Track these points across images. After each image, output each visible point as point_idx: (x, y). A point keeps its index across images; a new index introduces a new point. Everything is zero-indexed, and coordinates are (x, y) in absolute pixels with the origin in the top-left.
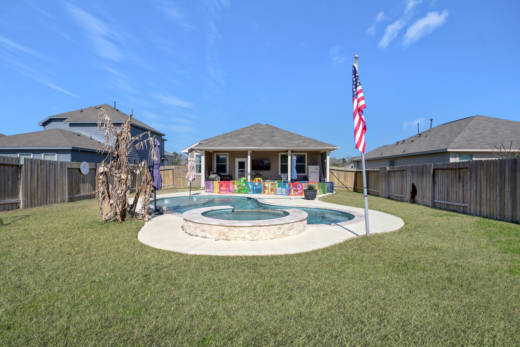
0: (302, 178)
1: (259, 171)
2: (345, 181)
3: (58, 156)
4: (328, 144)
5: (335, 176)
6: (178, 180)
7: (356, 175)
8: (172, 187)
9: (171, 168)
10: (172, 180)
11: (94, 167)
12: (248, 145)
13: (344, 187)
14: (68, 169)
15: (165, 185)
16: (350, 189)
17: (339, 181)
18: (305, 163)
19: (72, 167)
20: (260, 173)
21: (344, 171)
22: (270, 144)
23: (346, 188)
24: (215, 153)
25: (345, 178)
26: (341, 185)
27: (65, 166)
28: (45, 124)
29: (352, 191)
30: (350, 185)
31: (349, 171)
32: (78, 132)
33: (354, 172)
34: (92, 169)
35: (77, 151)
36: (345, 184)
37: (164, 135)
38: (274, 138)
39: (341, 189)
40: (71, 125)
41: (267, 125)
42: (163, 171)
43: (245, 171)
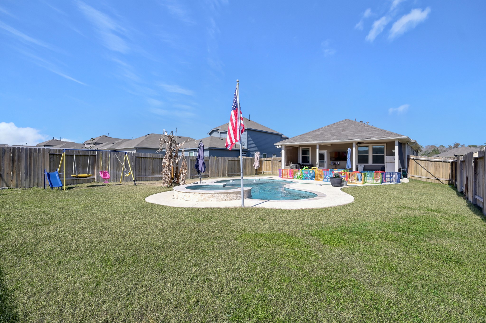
0: (380, 169)
1: (337, 161)
2: (436, 173)
3: (194, 153)
4: (397, 134)
5: (423, 166)
6: (275, 168)
7: (452, 165)
8: (271, 173)
9: (271, 159)
10: (271, 168)
11: (208, 159)
12: (316, 140)
13: (435, 178)
14: (190, 160)
15: (267, 172)
16: (444, 182)
17: (429, 172)
18: (384, 154)
19: (193, 159)
20: (338, 163)
21: (435, 161)
22: (335, 138)
23: (438, 180)
24: (301, 147)
25: (436, 169)
26: (430, 176)
27: (188, 159)
28: (211, 134)
29: (447, 183)
30: (444, 177)
31: (442, 162)
32: (223, 137)
33: (450, 162)
34: (207, 160)
35: (213, 149)
36: (436, 175)
37: (283, 135)
38: (344, 132)
39: (430, 181)
40: (221, 133)
41: (347, 119)
42: (265, 161)
43: (325, 162)
